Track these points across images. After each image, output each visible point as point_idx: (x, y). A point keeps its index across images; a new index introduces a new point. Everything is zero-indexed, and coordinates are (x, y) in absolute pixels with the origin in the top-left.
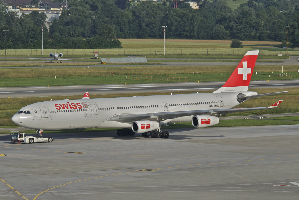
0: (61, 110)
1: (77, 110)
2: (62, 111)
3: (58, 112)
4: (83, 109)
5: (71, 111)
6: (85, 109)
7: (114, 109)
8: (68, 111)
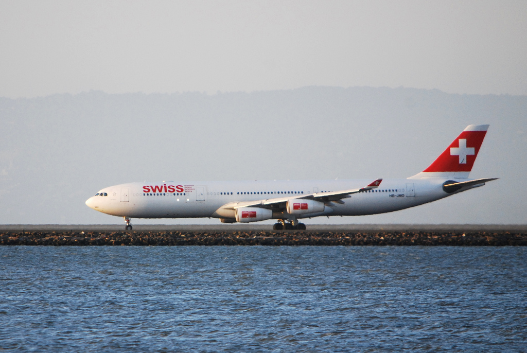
0: (149, 193)
1: (174, 194)
2: (151, 194)
3: (144, 194)
4: (183, 193)
5: (164, 194)
6: (186, 193)
7: (232, 193)
8: (159, 194)
